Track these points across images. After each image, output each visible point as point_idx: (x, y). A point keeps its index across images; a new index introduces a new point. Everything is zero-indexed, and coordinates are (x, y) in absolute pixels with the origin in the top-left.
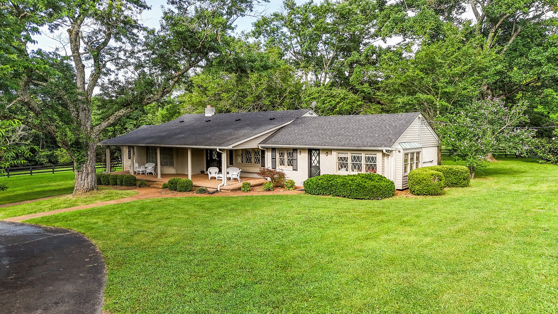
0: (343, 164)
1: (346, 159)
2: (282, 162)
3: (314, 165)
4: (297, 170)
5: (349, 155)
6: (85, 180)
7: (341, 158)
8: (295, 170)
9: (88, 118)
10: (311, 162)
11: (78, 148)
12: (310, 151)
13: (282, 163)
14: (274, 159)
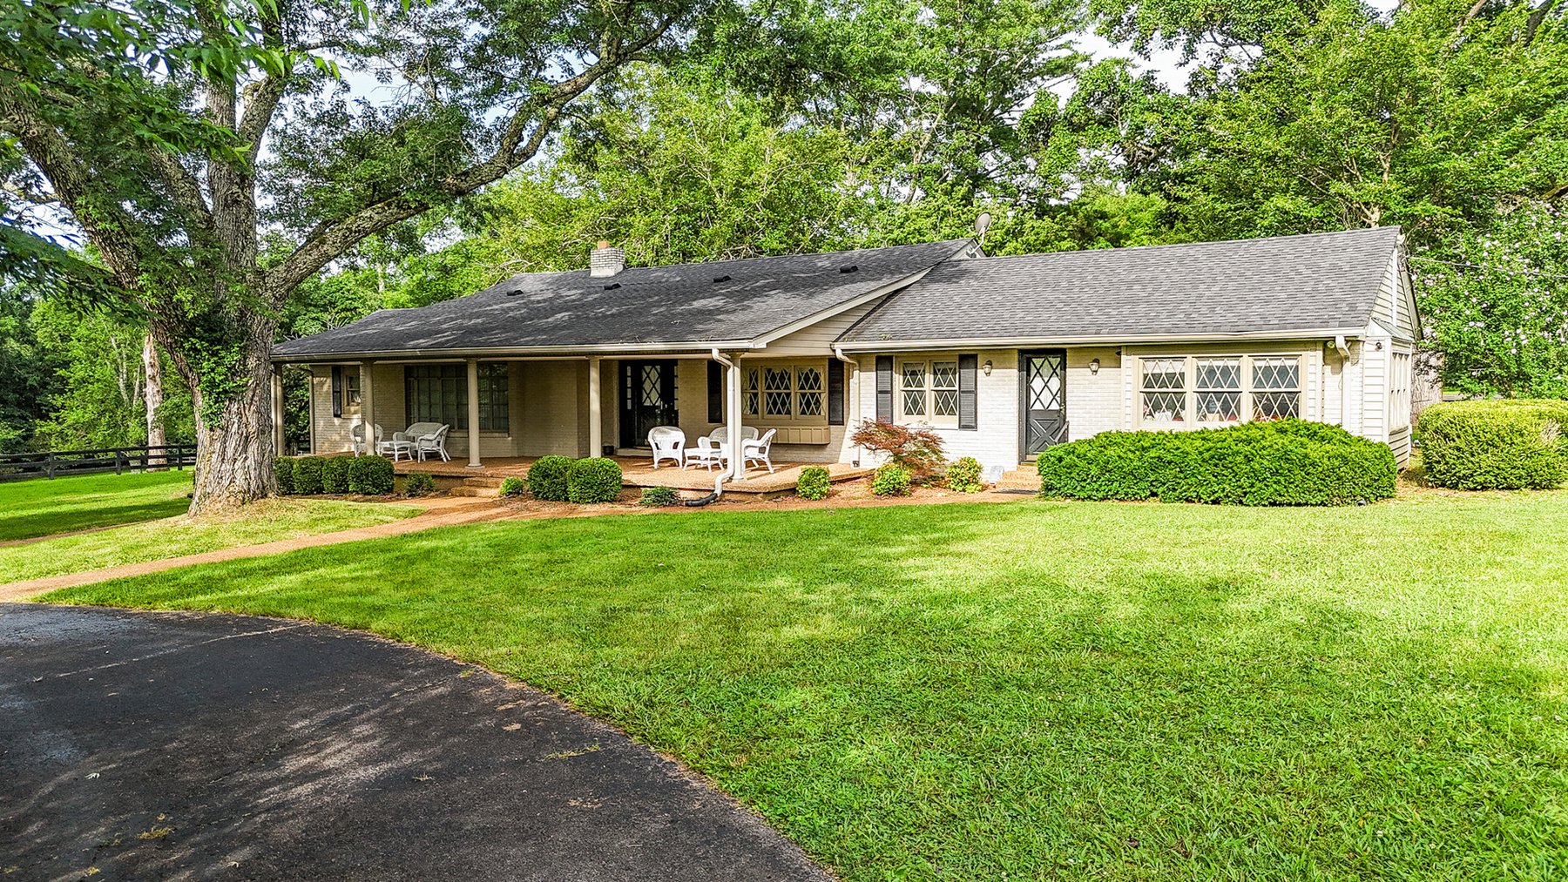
0: (1162, 394)
1: (1177, 380)
2: (915, 402)
3: (1038, 406)
4: (974, 428)
5: (1189, 366)
6: (235, 460)
7: (1156, 377)
8: (969, 425)
9: (247, 233)
10: (1028, 397)
11: (212, 343)
12: (1027, 357)
13: (914, 406)
14: (884, 393)
